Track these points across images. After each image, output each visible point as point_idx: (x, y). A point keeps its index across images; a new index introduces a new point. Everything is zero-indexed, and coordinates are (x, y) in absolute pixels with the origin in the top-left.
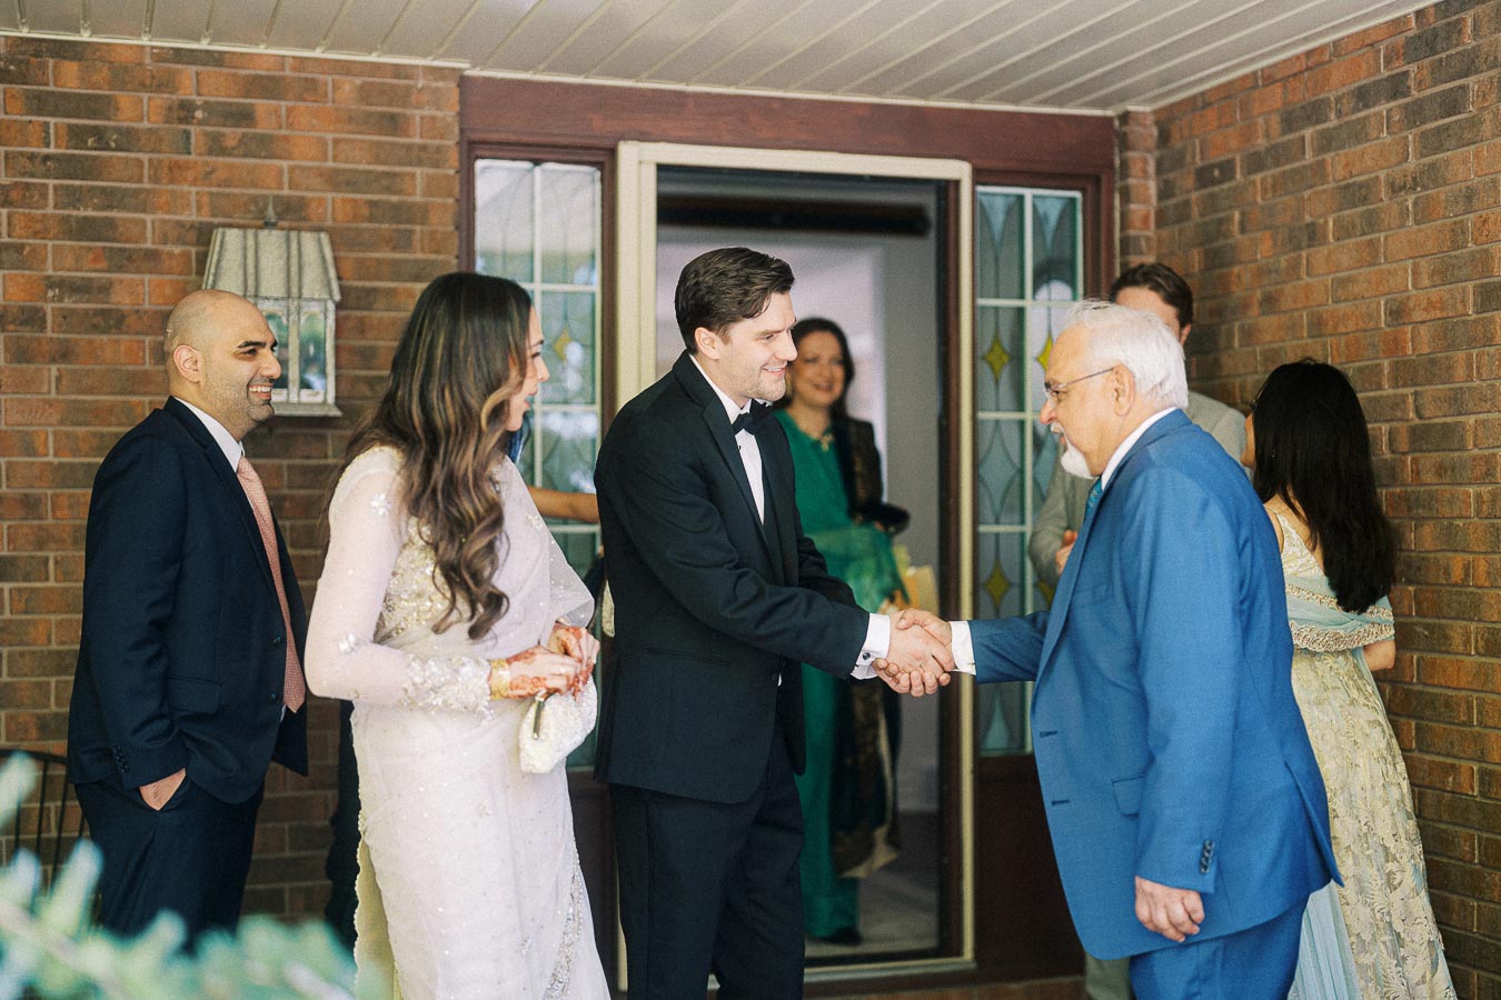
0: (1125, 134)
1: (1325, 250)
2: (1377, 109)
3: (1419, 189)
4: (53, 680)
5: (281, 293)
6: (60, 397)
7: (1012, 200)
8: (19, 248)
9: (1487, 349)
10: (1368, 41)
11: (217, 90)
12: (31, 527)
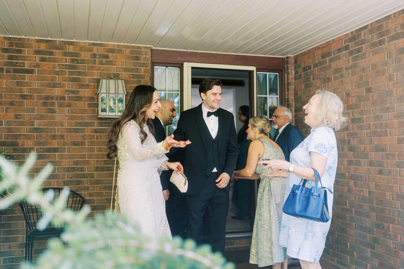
0: (288, 61)
1: (331, 83)
2: (342, 53)
3: (352, 69)
4: (66, 173)
5: (114, 92)
6: (69, 114)
7: (264, 75)
8: (60, 84)
9: (368, 101)
10: (340, 39)
11: (101, 51)
12: (62, 141)
